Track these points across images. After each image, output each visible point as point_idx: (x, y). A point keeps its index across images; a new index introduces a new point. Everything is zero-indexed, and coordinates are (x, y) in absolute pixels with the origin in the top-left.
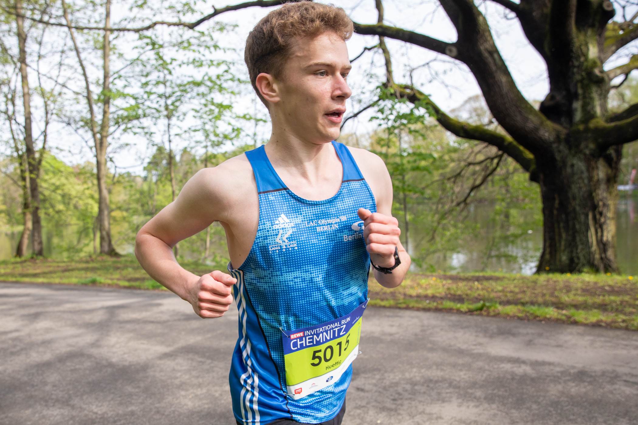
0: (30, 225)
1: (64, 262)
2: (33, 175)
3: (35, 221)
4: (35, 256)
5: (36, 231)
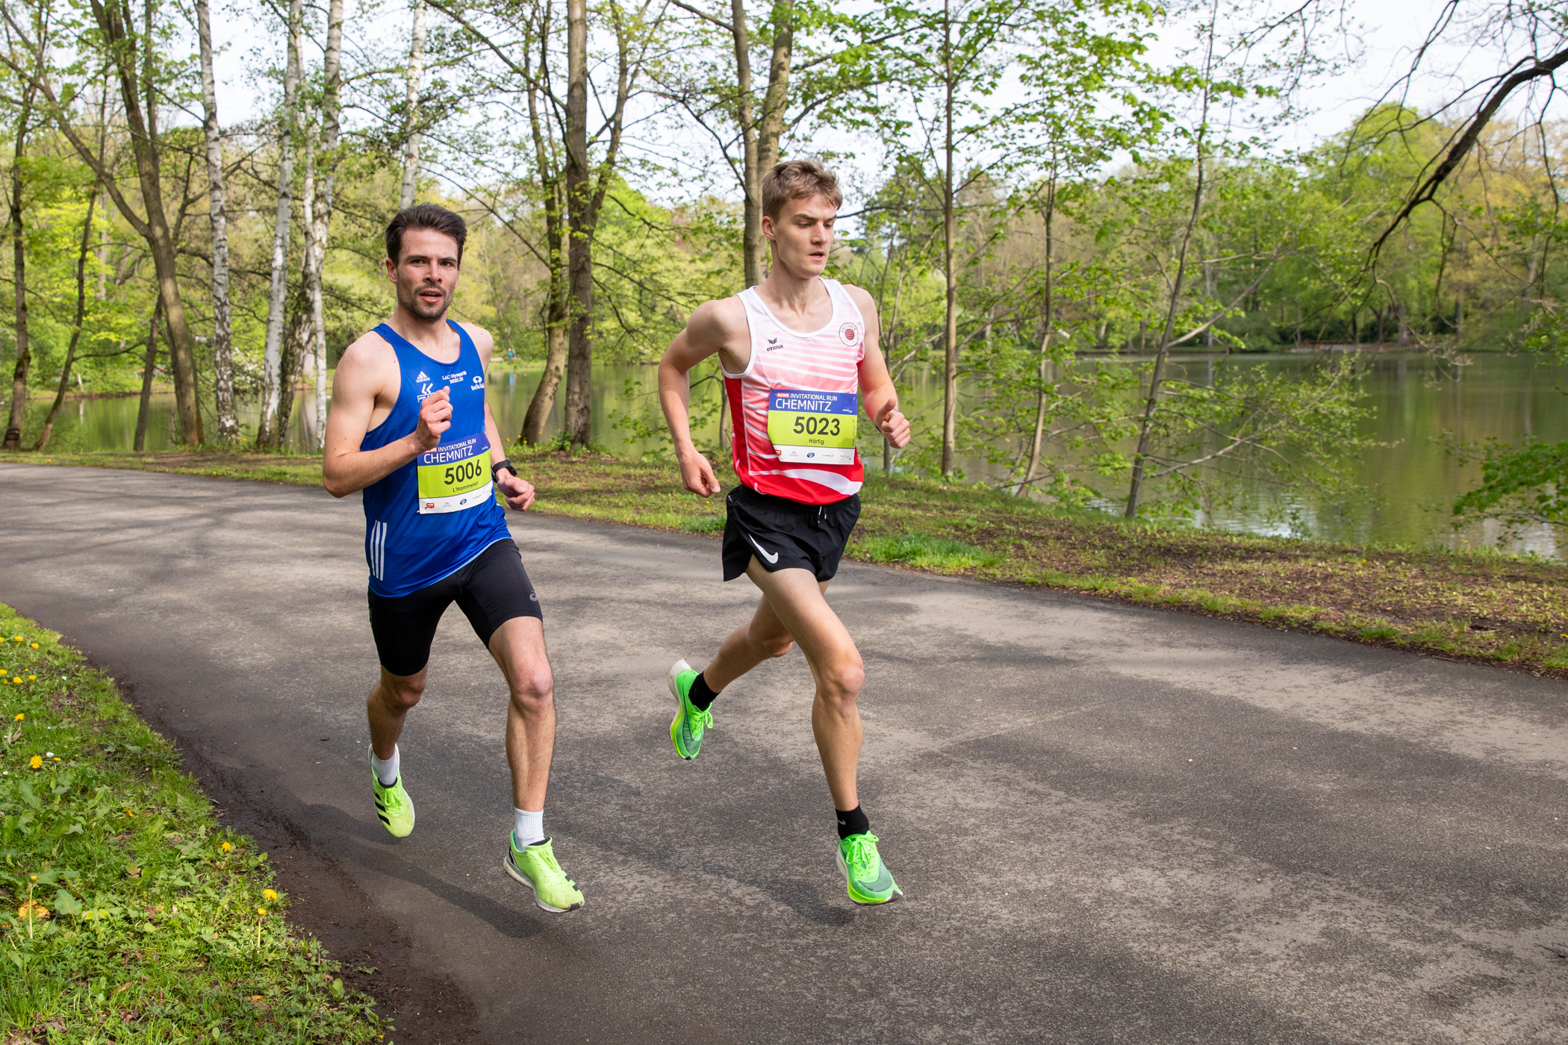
0: (561, 360)
1: (643, 465)
2: (579, 234)
3: (576, 352)
4: (567, 443)
5: (577, 380)
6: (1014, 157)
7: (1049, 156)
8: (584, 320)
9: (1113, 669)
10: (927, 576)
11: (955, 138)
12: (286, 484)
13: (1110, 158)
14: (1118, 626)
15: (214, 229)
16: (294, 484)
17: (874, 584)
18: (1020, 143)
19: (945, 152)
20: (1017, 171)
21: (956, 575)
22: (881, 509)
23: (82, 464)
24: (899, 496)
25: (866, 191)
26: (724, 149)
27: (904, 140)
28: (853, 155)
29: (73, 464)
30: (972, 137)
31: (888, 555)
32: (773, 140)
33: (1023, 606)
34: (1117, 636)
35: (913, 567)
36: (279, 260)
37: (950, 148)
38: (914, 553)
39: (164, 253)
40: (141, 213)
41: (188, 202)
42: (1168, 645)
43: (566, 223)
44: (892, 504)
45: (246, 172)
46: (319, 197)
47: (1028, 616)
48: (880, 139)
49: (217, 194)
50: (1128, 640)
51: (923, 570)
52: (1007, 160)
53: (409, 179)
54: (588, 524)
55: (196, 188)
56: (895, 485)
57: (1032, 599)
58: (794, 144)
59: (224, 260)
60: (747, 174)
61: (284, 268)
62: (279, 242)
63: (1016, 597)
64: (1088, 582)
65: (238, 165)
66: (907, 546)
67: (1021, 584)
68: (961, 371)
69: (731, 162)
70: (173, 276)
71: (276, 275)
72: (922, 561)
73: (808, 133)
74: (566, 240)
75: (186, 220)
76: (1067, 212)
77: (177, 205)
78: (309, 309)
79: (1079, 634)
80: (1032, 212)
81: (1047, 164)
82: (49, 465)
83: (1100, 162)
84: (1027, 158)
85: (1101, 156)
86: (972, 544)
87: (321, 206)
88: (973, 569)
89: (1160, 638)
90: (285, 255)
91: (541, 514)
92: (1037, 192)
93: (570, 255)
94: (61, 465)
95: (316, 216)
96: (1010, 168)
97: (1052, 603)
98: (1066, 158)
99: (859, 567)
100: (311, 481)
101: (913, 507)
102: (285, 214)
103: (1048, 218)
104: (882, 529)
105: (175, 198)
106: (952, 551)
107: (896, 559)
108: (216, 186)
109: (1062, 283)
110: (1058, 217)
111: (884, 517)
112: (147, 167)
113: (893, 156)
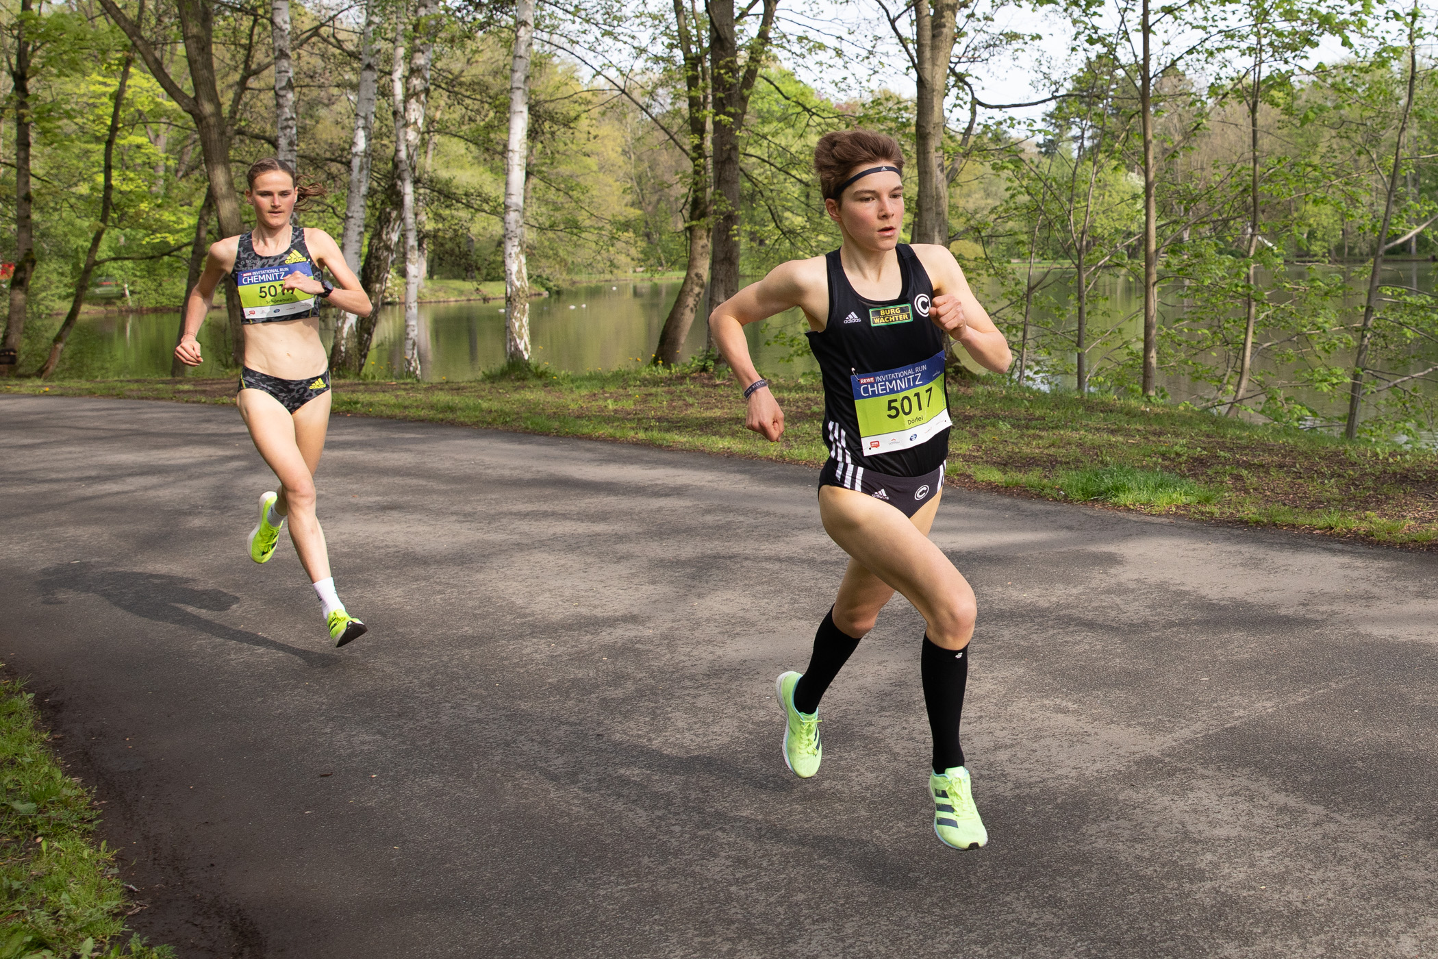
0: (704, 268)
1: (800, 388)
2: (722, 117)
3: (722, 256)
4: (710, 363)
5: (722, 290)
6: (1215, 41)
7: (1253, 40)
8: (730, 218)
9: (1364, 629)
10: (1133, 517)
11: (1152, 18)
12: (355, 416)
13: (1317, 44)
14: (1362, 573)
15: (279, 106)
16: (366, 416)
17: (1070, 528)
18: (1222, 25)
19: (1140, 35)
20: (1219, 57)
21: (1167, 515)
22: (1076, 436)
23: (91, 393)
24: (1097, 420)
25: (1054, 77)
26: (893, 22)
27: (1096, 21)
28: (1039, 37)
29: (78, 394)
30: (1169, 18)
31: (1085, 492)
32: (948, 13)
33: (1248, 550)
34: (1362, 586)
35: (1116, 506)
36: (361, 144)
37: (1146, 29)
38: (1117, 489)
39: (214, 135)
40: (187, 86)
41: (249, 73)
42: (1422, 595)
43: (710, 107)
44: (1089, 430)
45: (325, 40)
46: (414, 71)
47: (1254, 564)
48: (1069, 20)
49: (284, 63)
50: (1375, 590)
51: (1128, 510)
52: (1208, 45)
53: (522, 50)
54: (728, 460)
55: (260, 56)
56: (1091, 407)
57: (1258, 541)
58: (973, 24)
59: (291, 144)
60: (919, 52)
61: (367, 154)
62: (361, 122)
63: (1240, 539)
64: (1322, 521)
65: (315, 31)
66: (1108, 482)
67: (1244, 523)
68: (1161, 278)
69: (902, 40)
70: (226, 162)
71: (356, 162)
72: (1126, 499)
73: (988, 11)
74: (709, 126)
75: (247, 96)
76: (1273, 103)
77: (237, 77)
78: (399, 204)
79: (1318, 585)
80: (1235, 103)
81: (1251, 49)
82: (46, 395)
83: (1307, 48)
84: (1229, 42)
85: (1308, 42)
86: (1183, 476)
87: (416, 82)
88: (1186, 506)
89: (1413, 587)
90: (369, 138)
91: (669, 449)
92: (1240, 80)
93: (714, 142)
94: (61, 395)
95: (409, 95)
96: (1211, 54)
97: (1282, 546)
98: (1271, 44)
99: (1051, 507)
100: (388, 412)
101: (1113, 432)
102: (370, 89)
103: (1253, 110)
104: (1077, 460)
105: (236, 69)
106: (1161, 485)
107: (1095, 496)
108: (283, 55)
109: (1269, 180)
110: (1263, 107)
111: (1080, 445)
112: (194, 29)
113: (1083, 38)
